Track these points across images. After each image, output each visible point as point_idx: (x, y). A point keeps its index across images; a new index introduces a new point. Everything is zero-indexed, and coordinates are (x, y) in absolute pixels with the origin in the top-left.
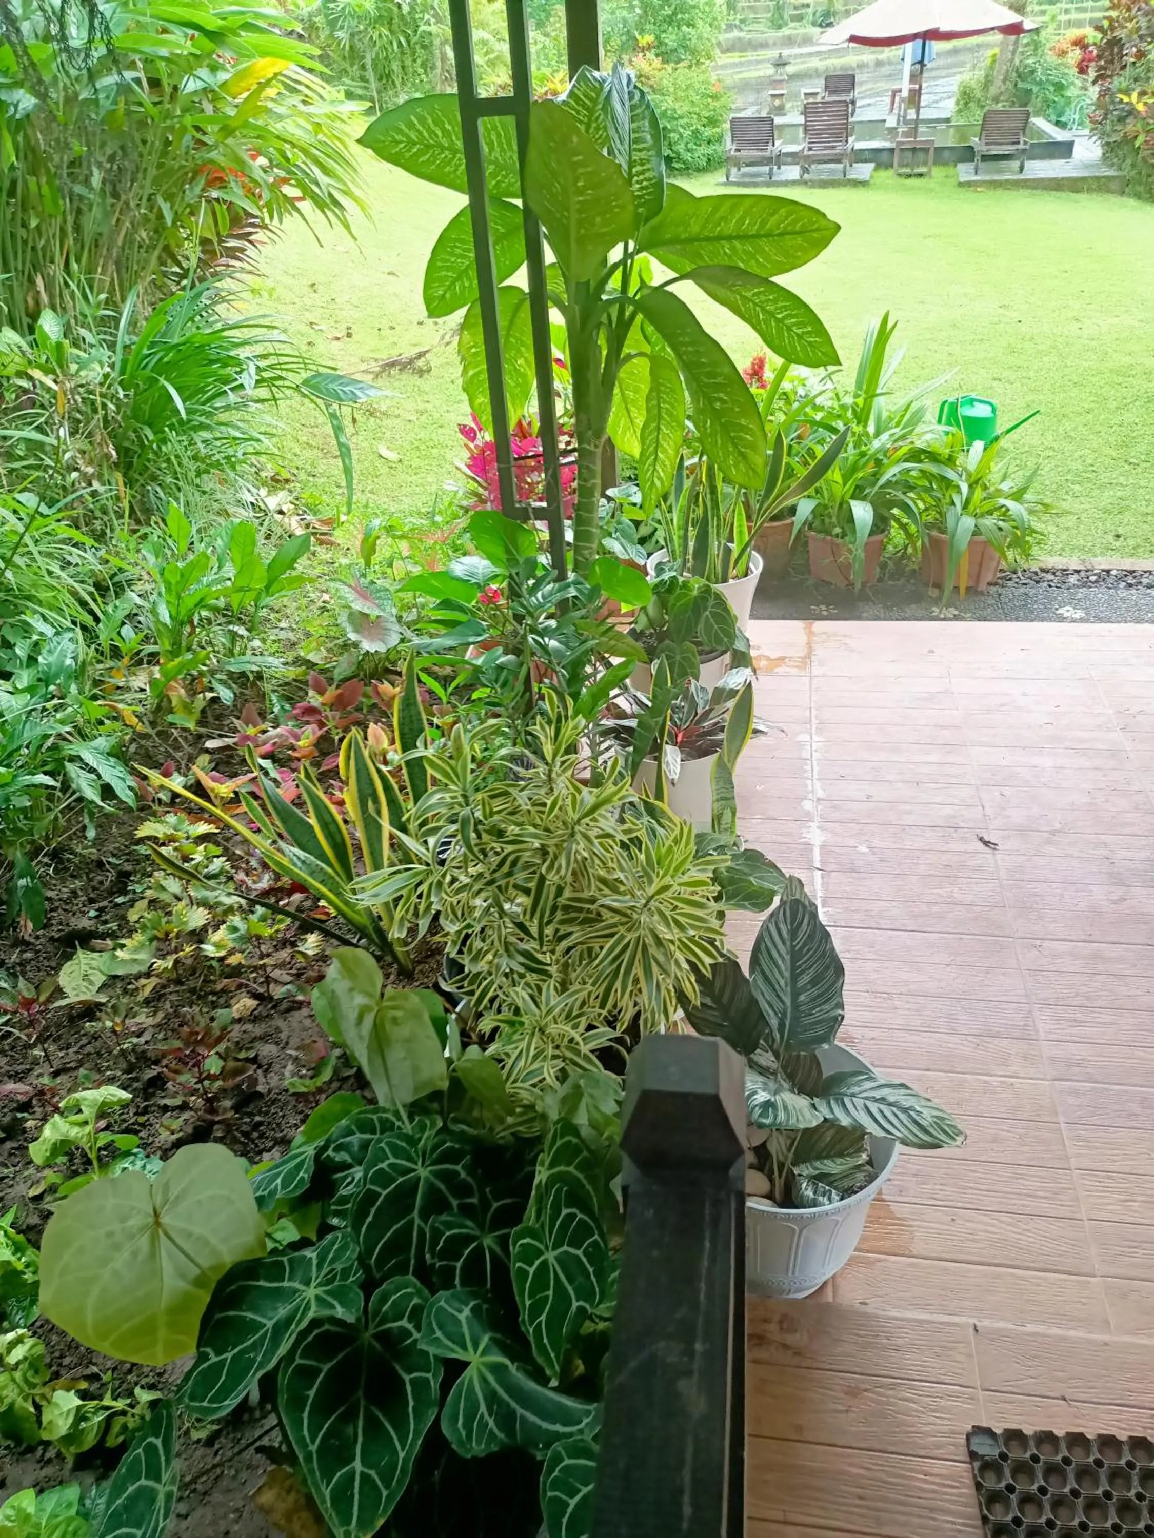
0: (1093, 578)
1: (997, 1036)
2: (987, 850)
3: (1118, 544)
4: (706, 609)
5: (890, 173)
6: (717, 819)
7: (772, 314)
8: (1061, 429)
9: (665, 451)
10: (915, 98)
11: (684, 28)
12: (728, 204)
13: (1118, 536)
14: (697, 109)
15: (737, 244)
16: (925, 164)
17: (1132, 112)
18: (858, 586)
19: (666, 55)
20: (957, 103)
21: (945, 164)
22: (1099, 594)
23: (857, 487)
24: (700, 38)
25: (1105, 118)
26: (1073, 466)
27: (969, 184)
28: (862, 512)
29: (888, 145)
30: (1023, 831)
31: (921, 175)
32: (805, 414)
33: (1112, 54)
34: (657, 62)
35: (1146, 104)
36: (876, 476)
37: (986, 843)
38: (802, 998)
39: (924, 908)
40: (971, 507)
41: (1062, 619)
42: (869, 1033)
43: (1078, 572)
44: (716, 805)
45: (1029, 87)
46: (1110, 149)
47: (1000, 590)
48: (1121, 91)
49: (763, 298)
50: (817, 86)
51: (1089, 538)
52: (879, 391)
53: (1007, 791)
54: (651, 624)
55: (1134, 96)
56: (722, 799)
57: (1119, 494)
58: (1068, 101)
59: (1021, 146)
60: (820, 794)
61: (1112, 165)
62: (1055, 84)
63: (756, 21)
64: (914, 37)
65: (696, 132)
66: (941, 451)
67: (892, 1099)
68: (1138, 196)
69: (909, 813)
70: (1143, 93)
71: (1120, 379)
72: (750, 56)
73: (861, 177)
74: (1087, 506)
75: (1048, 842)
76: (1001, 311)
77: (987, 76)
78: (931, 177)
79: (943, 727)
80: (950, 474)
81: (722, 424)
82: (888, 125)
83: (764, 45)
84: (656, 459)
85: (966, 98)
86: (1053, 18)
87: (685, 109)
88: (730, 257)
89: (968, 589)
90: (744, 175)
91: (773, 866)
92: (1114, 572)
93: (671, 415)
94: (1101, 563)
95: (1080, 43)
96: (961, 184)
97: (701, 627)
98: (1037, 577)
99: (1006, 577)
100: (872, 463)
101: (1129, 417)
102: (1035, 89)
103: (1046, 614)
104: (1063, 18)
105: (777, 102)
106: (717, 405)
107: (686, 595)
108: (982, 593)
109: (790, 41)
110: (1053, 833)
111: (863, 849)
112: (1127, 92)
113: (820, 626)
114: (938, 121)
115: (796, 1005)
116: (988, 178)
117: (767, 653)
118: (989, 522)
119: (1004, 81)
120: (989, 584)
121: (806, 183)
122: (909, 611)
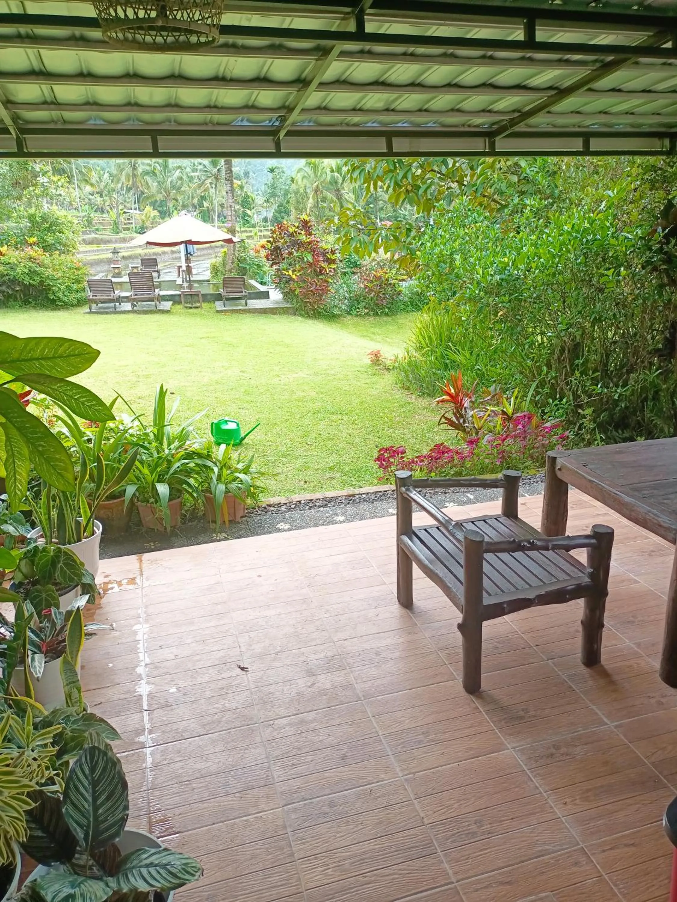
0: (293, 506)
1: (253, 788)
2: (244, 673)
3: (306, 486)
4: (59, 562)
5: (181, 306)
6: (69, 696)
7: (71, 397)
8: (274, 431)
9: (20, 474)
10: (189, 270)
11: (57, 233)
12: (33, 342)
13: (306, 482)
14: (67, 275)
15: (43, 362)
16: (198, 301)
17: (291, 279)
18: (169, 529)
19: (47, 248)
20: (211, 273)
21: (209, 302)
22: (296, 514)
23: (159, 476)
24: (67, 238)
25: (280, 281)
26: (281, 448)
27: (222, 311)
28: (163, 489)
29: (178, 293)
30: (261, 656)
31: (197, 307)
32: (126, 438)
33: (277, 253)
34: (40, 251)
35: (296, 275)
36: (169, 468)
37: (242, 669)
38: (100, 811)
39: (209, 718)
40: (223, 479)
41: (279, 530)
42: (177, 811)
43: (285, 504)
44: (66, 688)
45: (244, 266)
46: (286, 295)
47: (249, 520)
48: (284, 270)
49: (64, 389)
50: (137, 263)
51: (293, 485)
52: (166, 423)
53: (252, 634)
54: (26, 577)
55: (290, 272)
56: (70, 683)
57: (304, 460)
58: (265, 272)
59: (244, 294)
60: (148, 661)
61: (288, 302)
62: (257, 265)
63: (104, 229)
64: (181, 243)
65: (68, 287)
66: (203, 452)
67: (157, 862)
68: (302, 316)
69: (199, 660)
70: (294, 271)
71: (300, 404)
72: (103, 246)
73: (165, 309)
74: (290, 469)
75: (275, 660)
76: (241, 374)
77: (223, 261)
78: (202, 308)
79: (217, 604)
80: (209, 464)
81: (45, 459)
82: (177, 283)
83: (109, 242)
84: (15, 479)
85: (215, 270)
86: (256, 234)
87: (60, 275)
88: (40, 369)
89: (230, 521)
90: (100, 308)
91: (102, 720)
92: (302, 502)
93: (20, 454)
94: (296, 498)
95: (263, 247)
96: (218, 312)
97: (57, 574)
98: (265, 510)
99: (251, 511)
100: (166, 463)
101: (307, 422)
102: (248, 267)
103: (273, 530)
104: (259, 234)
105: (117, 271)
106: (40, 449)
107: (45, 556)
108: (238, 522)
109: (124, 240)
110: (277, 654)
111: (173, 690)
112: (287, 270)
113: (147, 556)
114: (204, 281)
115: (96, 818)
116: (231, 308)
117: (114, 579)
118: (233, 486)
119: (232, 263)
120: (242, 517)
121: (136, 312)
122: (200, 539)
